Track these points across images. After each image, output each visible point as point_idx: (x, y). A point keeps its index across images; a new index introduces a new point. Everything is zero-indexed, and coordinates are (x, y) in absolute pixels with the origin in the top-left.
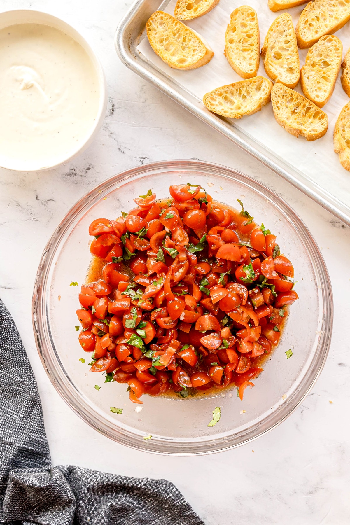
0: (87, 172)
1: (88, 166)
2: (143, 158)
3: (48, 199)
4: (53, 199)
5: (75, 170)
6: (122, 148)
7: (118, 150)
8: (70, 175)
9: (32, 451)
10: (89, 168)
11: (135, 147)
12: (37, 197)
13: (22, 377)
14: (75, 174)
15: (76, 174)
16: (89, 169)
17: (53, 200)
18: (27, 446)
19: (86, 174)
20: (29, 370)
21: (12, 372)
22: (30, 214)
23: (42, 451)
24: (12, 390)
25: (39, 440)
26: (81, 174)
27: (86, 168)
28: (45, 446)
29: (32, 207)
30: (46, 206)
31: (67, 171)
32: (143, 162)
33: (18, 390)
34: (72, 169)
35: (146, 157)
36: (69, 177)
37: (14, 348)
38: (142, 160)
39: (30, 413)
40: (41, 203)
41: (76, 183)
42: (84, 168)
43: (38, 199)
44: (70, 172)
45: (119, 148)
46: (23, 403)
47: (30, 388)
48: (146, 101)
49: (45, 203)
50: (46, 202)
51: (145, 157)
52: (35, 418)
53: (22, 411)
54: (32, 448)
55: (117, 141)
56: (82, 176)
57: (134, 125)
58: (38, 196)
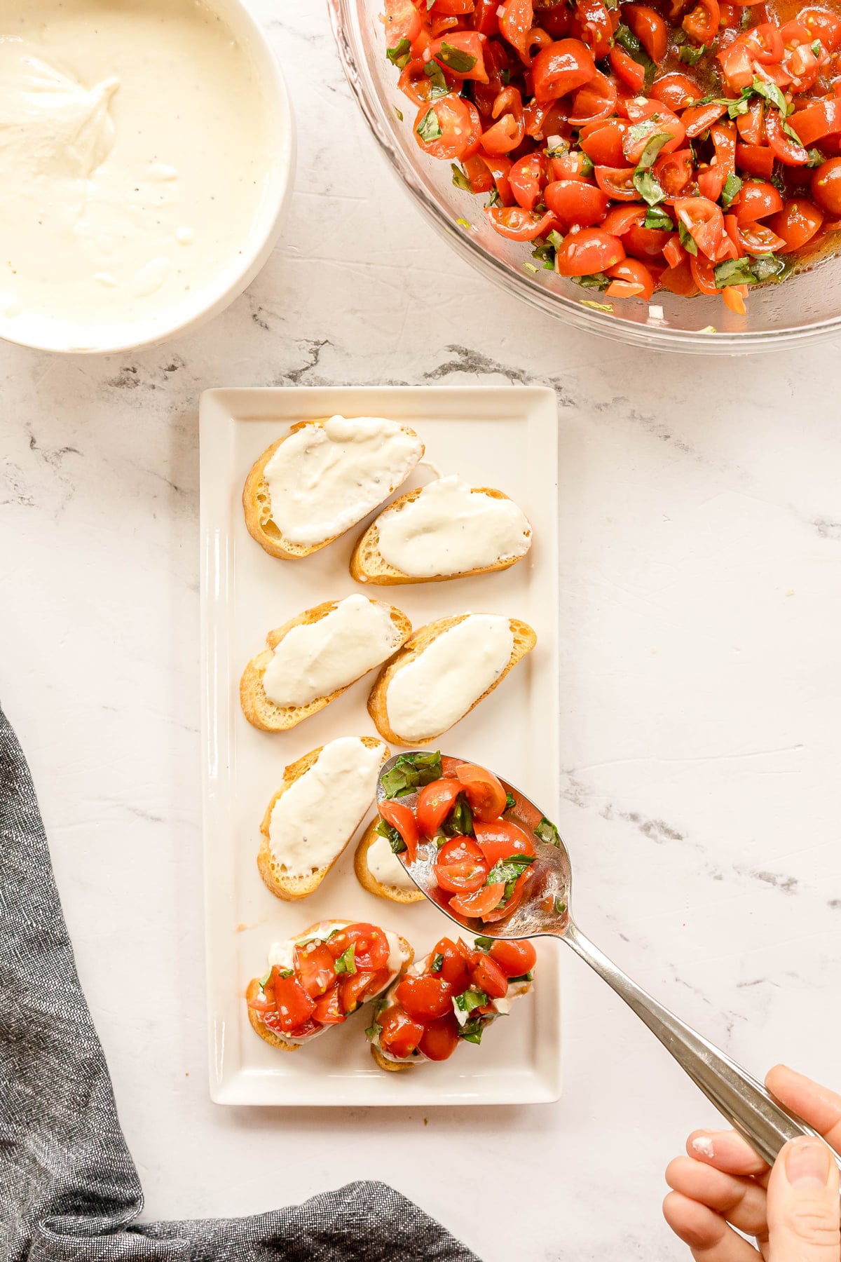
0: (166, 378)
1: (171, 362)
2: (317, 343)
3: (61, 448)
4: (77, 449)
5: (134, 371)
6: (262, 316)
7: (251, 320)
8: (121, 383)
9: (93, 1194)
10: (173, 366)
11: (297, 312)
12: (33, 441)
13: (55, 1002)
14: (136, 383)
15: (139, 381)
16: (173, 368)
17: (75, 451)
18: (80, 1183)
19: (165, 383)
20: (72, 982)
21: (27, 990)
22: (13, 487)
23: (121, 1193)
24: (35, 1037)
25: (111, 1166)
26: (151, 381)
27: (166, 367)
28: (128, 1177)
29: (19, 468)
30: (56, 465)
31: (115, 374)
32: (317, 354)
33: (49, 1036)
34: (128, 369)
35: (327, 341)
36: (119, 390)
37: (35, 925)
38: (315, 347)
39: (86, 1097)
40: (43, 458)
41: (138, 405)
42: (160, 368)
43: (35, 446)
44: (123, 377)
45: (255, 316)
46: (65, 1070)
47: (77, 1029)
48: (328, 190)
49: (54, 459)
50: (57, 454)
51: (322, 340)
52: (98, 1108)
53: (66, 1091)
54: (95, 1187)
55: (250, 297)
56: (153, 387)
57: (296, 255)
58: (37, 439)
